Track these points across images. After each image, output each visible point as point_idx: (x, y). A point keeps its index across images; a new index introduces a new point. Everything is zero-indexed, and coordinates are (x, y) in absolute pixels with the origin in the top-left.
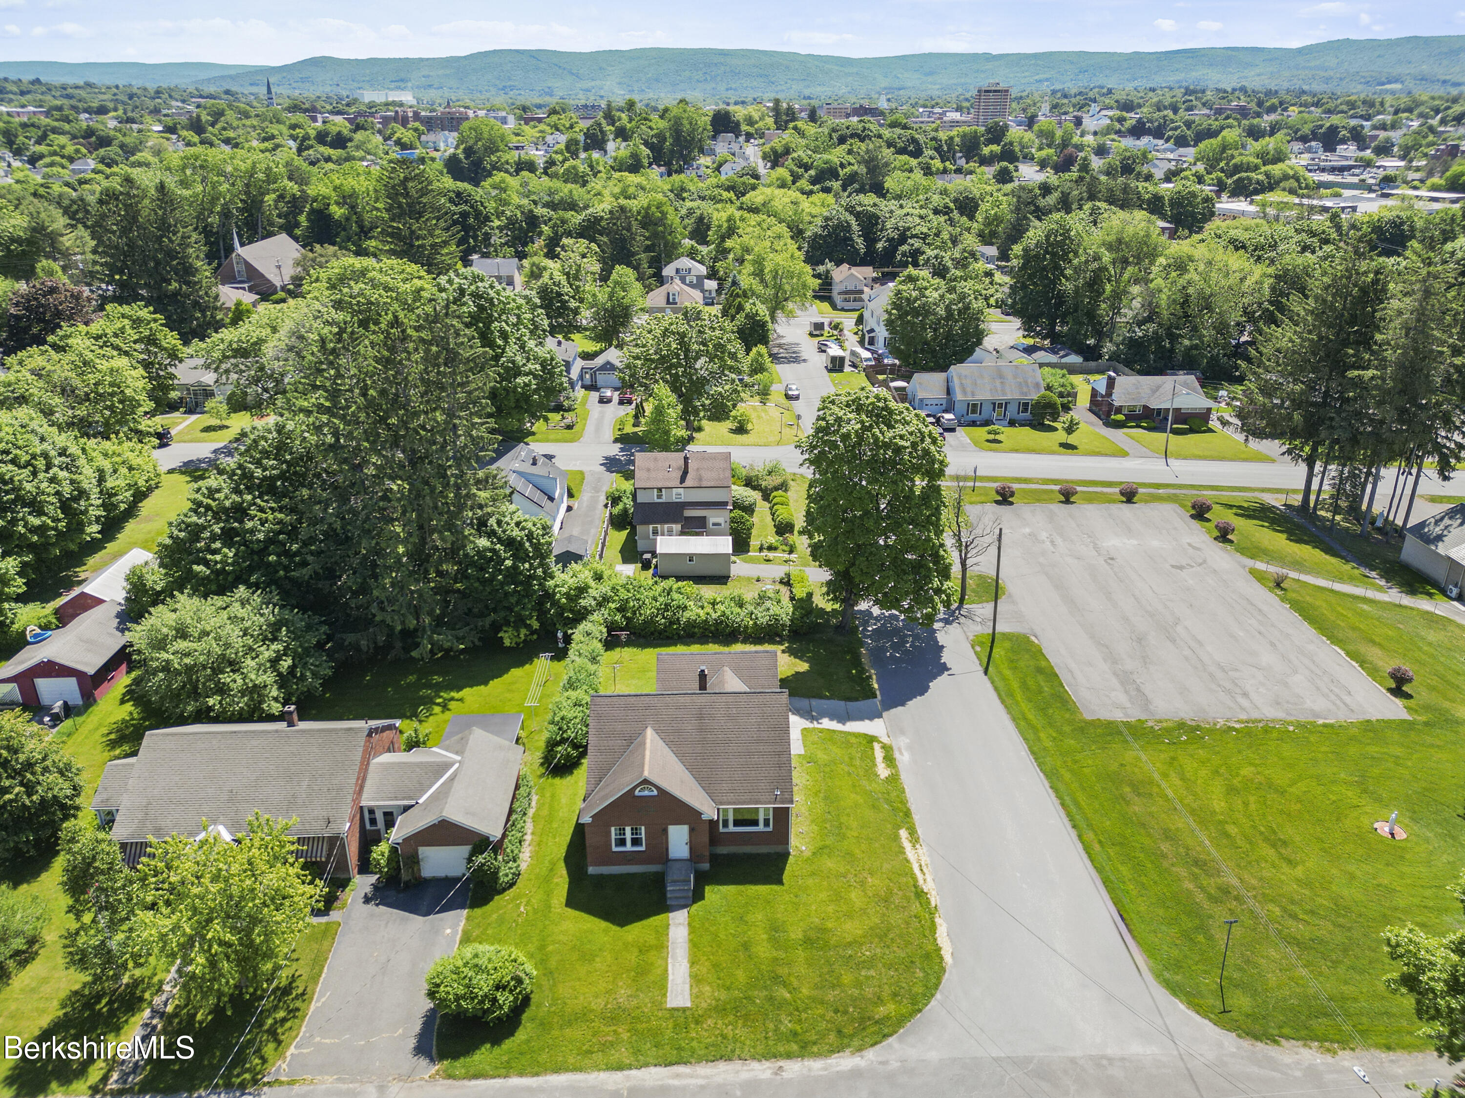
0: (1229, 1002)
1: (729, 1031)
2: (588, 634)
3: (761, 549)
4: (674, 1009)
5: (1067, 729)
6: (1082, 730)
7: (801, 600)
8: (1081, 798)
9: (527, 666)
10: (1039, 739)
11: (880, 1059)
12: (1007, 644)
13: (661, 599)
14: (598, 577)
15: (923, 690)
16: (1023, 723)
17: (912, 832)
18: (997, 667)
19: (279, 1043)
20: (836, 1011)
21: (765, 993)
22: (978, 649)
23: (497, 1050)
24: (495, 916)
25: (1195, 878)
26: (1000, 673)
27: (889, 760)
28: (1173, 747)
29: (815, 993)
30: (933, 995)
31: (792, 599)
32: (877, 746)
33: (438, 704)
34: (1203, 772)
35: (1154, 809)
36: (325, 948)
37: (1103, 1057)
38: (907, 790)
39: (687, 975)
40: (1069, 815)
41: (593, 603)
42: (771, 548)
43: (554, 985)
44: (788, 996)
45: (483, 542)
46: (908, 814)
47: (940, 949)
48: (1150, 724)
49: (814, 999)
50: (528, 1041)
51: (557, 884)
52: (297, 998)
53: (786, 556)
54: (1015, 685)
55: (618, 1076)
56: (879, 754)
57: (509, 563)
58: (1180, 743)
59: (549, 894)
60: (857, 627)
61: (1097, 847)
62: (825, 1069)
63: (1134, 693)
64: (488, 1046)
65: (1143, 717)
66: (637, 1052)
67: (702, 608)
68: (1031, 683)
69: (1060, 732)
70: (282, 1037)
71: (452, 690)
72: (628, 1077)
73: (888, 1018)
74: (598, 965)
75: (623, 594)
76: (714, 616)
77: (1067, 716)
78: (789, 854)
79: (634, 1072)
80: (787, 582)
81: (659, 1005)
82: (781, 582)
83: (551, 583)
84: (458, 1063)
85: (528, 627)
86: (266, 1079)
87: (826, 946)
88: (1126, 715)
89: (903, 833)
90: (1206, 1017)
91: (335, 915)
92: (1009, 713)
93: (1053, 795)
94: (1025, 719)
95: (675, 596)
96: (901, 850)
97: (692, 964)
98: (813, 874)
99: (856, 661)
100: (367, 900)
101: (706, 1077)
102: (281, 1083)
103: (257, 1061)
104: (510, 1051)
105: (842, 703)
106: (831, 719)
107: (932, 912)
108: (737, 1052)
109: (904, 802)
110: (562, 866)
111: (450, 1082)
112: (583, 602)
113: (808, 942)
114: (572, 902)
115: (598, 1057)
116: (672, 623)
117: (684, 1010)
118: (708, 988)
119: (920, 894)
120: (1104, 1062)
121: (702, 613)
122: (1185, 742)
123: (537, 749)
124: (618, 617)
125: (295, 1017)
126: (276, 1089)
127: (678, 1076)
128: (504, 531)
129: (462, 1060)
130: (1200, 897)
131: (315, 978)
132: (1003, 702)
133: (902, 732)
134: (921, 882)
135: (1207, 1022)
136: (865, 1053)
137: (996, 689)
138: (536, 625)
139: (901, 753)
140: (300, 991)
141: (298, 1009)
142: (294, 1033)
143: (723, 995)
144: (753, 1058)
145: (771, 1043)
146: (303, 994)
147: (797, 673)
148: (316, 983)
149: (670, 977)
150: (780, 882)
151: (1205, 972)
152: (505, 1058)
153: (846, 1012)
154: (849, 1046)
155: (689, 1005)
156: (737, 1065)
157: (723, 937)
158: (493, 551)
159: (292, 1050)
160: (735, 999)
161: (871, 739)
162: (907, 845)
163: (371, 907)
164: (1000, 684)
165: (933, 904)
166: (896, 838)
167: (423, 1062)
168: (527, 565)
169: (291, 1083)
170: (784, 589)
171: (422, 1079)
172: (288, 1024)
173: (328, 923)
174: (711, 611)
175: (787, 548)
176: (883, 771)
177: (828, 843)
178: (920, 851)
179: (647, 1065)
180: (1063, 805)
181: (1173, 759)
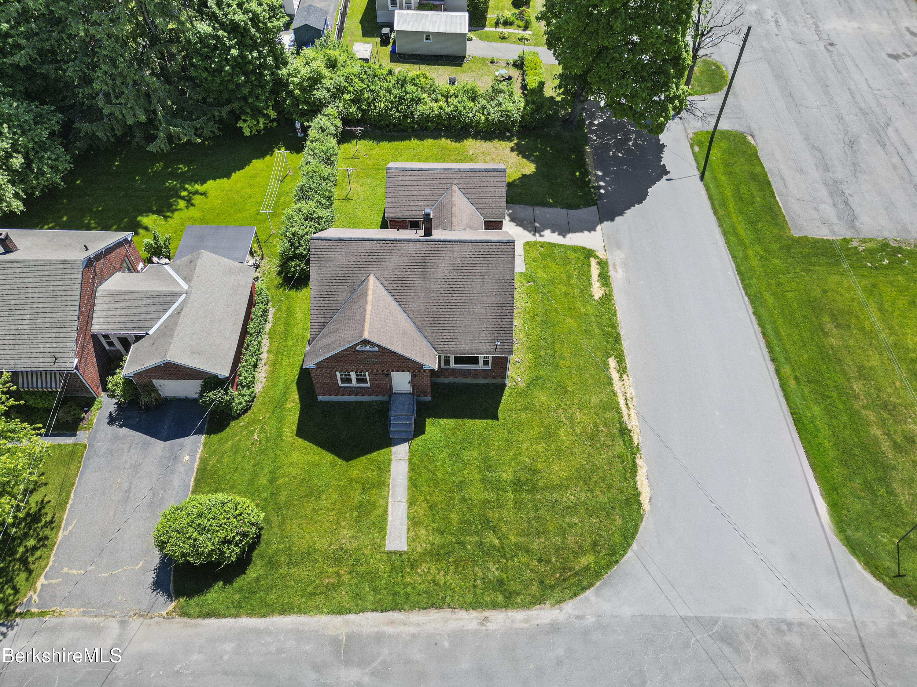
0: (904, 565)
1: (440, 578)
2: (323, 130)
3: (497, 24)
4: (391, 552)
5: (774, 247)
6: (788, 248)
7: (533, 91)
8: (783, 328)
9: (268, 158)
10: (746, 258)
11: (577, 613)
12: (724, 145)
13: (395, 92)
14: (332, 65)
15: (641, 197)
16: (732, 238)
17: (621, 361)
18: (713, 171)
19: (30, 572)
20: (540, 560)
21: (476, 538)
22: (697, 149)
23: (229, 589)
24: (230, 443)
25: (883, 423)
26: (715, 178)
27: (604, 278)
28: (874, 272)
29: (521, 540)
30: (629, 546)
31: (524, 87)
32: (593, 262)
33: (183, 198)
34: (902, 302)
35: (851, 343)
36: (71, 472)
37: (783, 621)
38: (619, 313)
39: (405, 516)
40: (769, 346)
41: (328, 95)
42: (507, 23)
43: (283, 522)
44: (496, 542)
45: (204, 28)
46: (617, 340)
47: (638, 494)
48: (855, 244)
49: (520, 547)
50: (258, 580)
51: (289, 410)
52: (45, 526)
53: (521, 33)
54: (729, 193)
55: (338, 620)
56: (595, 271)
57: (234, 52)
58: (882, 267)
59: (281, 419)
60: (583, 120)
61: (793, 384)
62: (526, 621)
63: (842, 206)
64: (221, 584)
65: (848, 236)
66: (357, 596)
67: (436, 100)
68: (744, 190)
69: (766, 250)
70: (33, 567)
71: (196, 182)
72: (347, 622)
73: (587, 568)
74: (324, 503)
75: (358, 85)
76: (447, 110)
77: (776, 231)
78: (505, 385)
79: (353, 617)
80: (519, 65)
81: (378, 547)
82: (514, 65)
83: (284, 72)
84: (192, 602)
85: (267, 116)
86: (18, 611)
87: (533, 489)
88: (832, 232)
89: (612, 362)
90: (879, 578)
91: (82, 436)
92: (721, 226)
93: (755, 322)
94: (735, 233)
95: (409, 88)
96: (610, 383)
97: (411, 504)
98: (526, 408)
99: (581, 164)
100: (112, 420)
101: (418, 625)
102: (33, 615)
103: (10, 591)
104: (241, 590)
105: (564, 211)
106: (553, 232)
107: (634, 451)
108: (448, 600)
109: (614, 326)
110: (295, 388)
111: (185, 619)
112: (318, 94)
113: (517, 484)
114: (302, 432)
115: (321, 600)
116: (406, 117)
117: (401, 553)
118: (424, 532)
119: (624, 432)
120: (784, 627)
121: (435, 106)
122: (887, 267)
123: (274, 254)
124: (353, 110)
125: (44, 546)
126: (28, 621)
127: (391, 623)
128: (226, 15)
129: (196, 599)
130: (885, 445)
131: (62, 505)
132: (716, 213)
133: (619, 246)
134: (625, 418)
135: (880, 585)
136: (564, 605)
137: (710, 197)
138: (273, 114)
139: (616, 270)
140: (49, 518)
141: (47, 538)
142: (43, 563)
143: (437, 539)
144: (462, 607)
145: (479, 592)
146: (51, 522)
147: (524, 176)
148: (63, 510)
149: (390, 518)
150: (495, 417)
151: (885, 530)
152: (236, 598)
153: (548, 562)
154: (549, 598)
155: (405, 549)
156: (446, 613)
157: (440, 475)
158: (216, 37)
159: (42, 581)
160: (448, 544)
161: (589, 253)
162: (615, 375)
163: (114, 429)
164: (714, 191)
165: (636, 442)
166: (606, 366)
167: (162, 598)
168: (255, 54)
169: (42, 614)
170: (515, 73)
171: (160, 616)
172: (38, 554)
173: (74, 445)
174: (444, 105)
175: (522, 24)
176: (597, 291)
177: (542, 373)
178: (627, 383)
179: (364, 610)
180: (764, 334)
181: (874, 286)
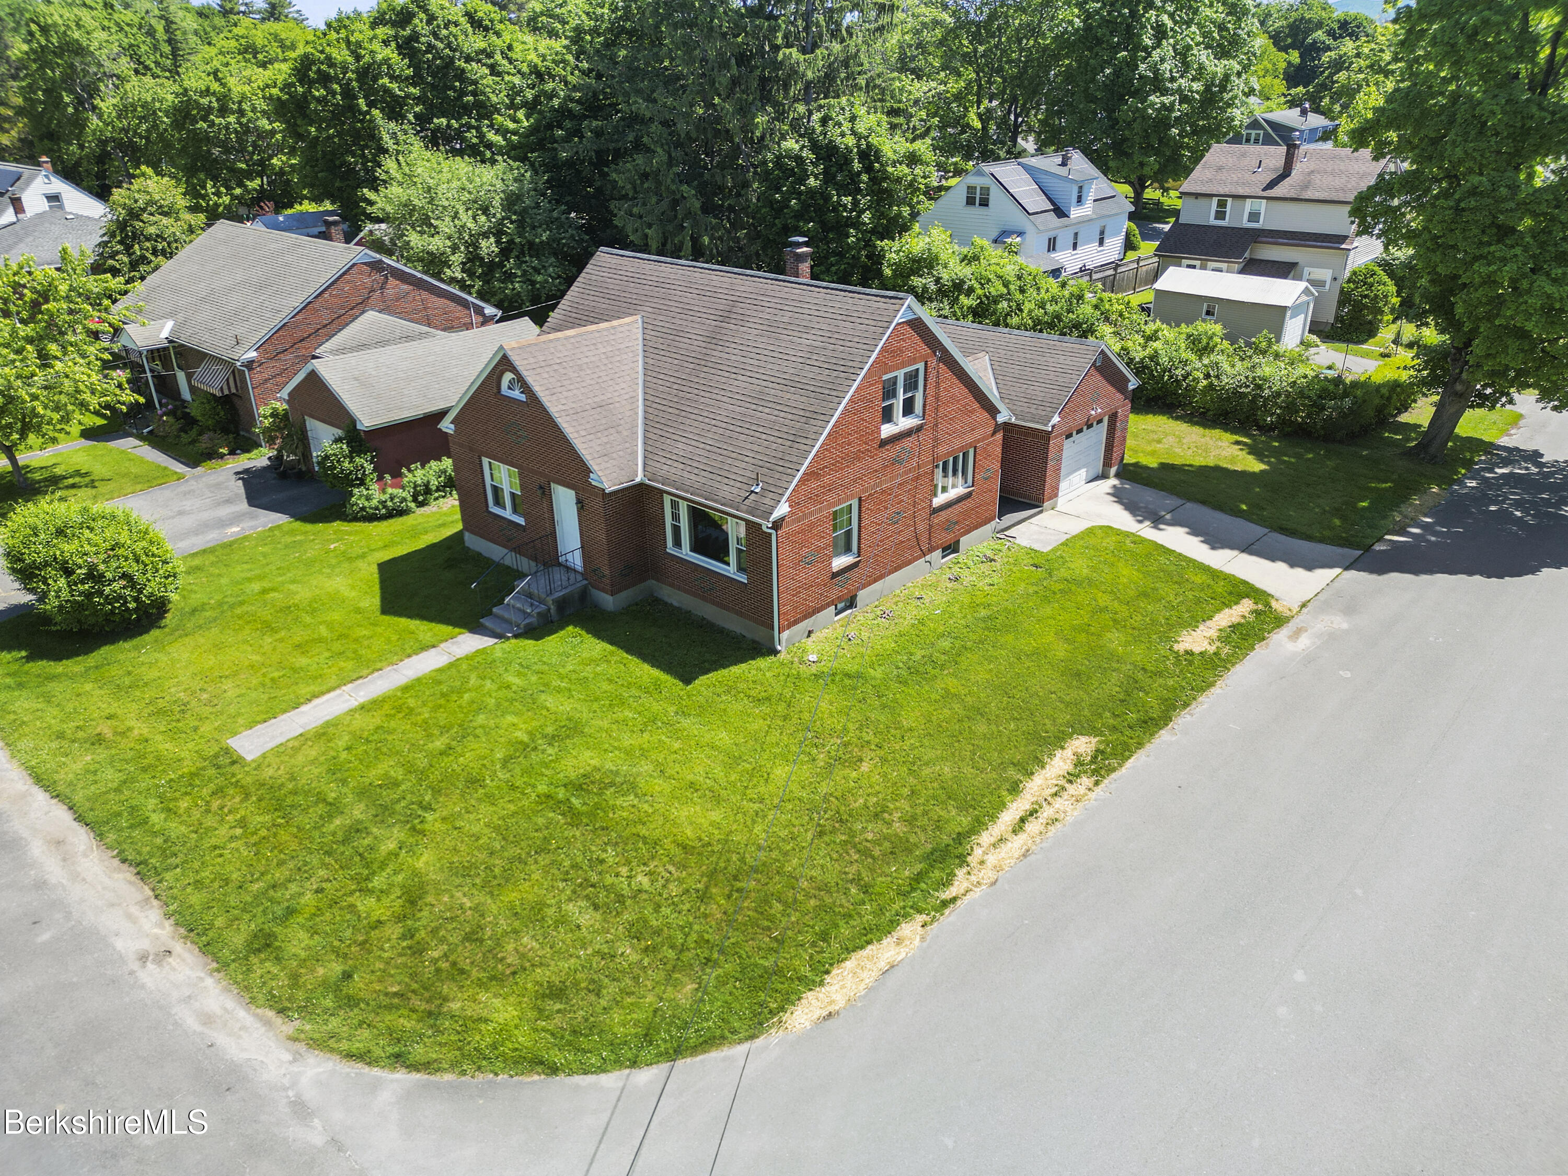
4: (227, 749)
11: (311, 1095)
17: (1112, 754)
21: (368, 817)
27: (1245, 633)
30: (634, 1064)
32: (1245, 605)
39: (329, 718)
44: (390, 846)
45: (791, 145)
46: (1151, 722)
47: (813, 984)
56: (1231, 617)
57: (814, 182)
67: (1123, 339)
76: (1136, 356)
78: (772, 651)
81: (226, 731)
89: (1083, 744)
91: (196, 472)
95: (1085, 309)
96: (1029, 768)
97: (362, 708)
105: (1261, 530)
107: (925, 903)
109: (1173, 703)
117: (236, 761)
119: (947, 859)
134: (985, 838)
136: (314, 1057)
139: (1293, 637)
144: (168, 903)
149: (305, 708)
150: (686, 677)
153: (419, 950)
154: (312, 1017)
155: (252, 758)
156: (136, 893)
161: (1248, 592)
162: (1060, 764)
165: (952, 891)
168: (847, 201)
176: (1196, 641)
178: (1076, 790)
